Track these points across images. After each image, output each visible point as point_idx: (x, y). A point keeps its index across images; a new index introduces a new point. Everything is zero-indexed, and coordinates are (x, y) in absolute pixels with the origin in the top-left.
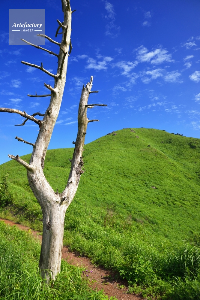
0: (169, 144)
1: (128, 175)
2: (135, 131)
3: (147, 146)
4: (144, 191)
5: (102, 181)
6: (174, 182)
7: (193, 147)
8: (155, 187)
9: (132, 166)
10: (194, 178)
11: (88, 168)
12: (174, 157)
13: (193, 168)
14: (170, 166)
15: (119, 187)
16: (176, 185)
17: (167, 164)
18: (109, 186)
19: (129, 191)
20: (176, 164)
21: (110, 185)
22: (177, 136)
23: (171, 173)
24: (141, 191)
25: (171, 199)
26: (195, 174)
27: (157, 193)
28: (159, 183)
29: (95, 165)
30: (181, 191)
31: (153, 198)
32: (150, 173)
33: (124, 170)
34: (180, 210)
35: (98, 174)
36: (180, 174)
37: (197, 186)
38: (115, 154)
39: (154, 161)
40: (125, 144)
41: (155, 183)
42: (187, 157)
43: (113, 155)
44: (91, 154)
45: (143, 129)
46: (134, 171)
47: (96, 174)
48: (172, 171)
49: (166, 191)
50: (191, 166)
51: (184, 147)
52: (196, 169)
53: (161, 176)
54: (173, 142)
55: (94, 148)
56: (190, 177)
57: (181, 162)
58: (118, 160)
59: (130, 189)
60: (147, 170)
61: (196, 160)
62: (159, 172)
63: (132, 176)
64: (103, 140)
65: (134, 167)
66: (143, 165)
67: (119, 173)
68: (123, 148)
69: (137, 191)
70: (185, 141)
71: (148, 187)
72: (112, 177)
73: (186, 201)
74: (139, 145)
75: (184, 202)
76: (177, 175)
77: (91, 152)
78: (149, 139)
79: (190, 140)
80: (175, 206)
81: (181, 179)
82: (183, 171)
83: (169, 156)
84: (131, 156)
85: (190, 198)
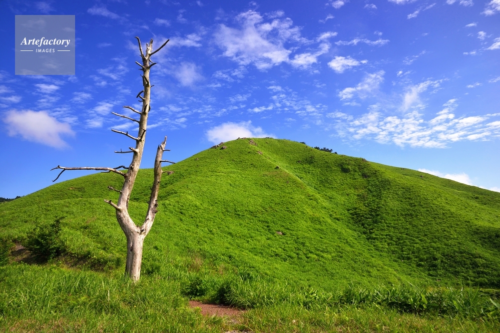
0: (309, 165)
1: (241, 214)
2: (257, 142)
3: (274, 168)
4: (264, 238)
5: (200, 222)
6: (312, 224)
7: (345, 171)
8: (282, 232)
9: (249, 199)
10: (343, 218)
11: (178, 202)
12: (316, 186)
13: (343, 203)
14: (307, 200)
15: (225, 232)
16: (315, 229)
17: (303, 197)
18: (209, 231)
19: (240, 238)
20: (318, 196)
21: (211, 229)
22: (322, 152)
23: (309, 211)
24: (259, 238)
25: (304, 251)
26: (346, 212)
27: (284, 241)
28: (289, 226)
29: (190, 197)
30: (321, 238)
31: (277, 249)
32: (276, 211)
33: (235, 205)
34: (314, 265)
35: (193, 212)
36: (323, 212)
37: (348, 230)
38: (222, 179)
39: (285, 192)
40: (240, 163)
41: (283, 226)
42: (336, 186)
43: (219, 182)
44: (184, 179)
45: (270, 139)
46: (251, 207)
47: (190, 213)
48: (311, 207)
49: (298, 238)
50: (341, 199)
51: (331, 171)
52: (348, 205)
53: (292, 216)
54: (316, 162)
55: (190, 169)
56: (338, 217)
57: (326, 194)
58: (226, 190)
59: (243, 236)
60: (273, 206)
61: (349, 191)
62: (290, 209)
63: (248, 216)
64: (204, 157)
65: (252, 202)
66: (266, 198)
67: (227, 211)
68: (235, 171)
69: (253, 239)
70: (334, 161)
71: (271, 233)
72: (215, 217)
73: (326, 252)
74: (261, 166)
75: (322, 254)
76: (317, 214)
77: (183, 176)
78: (278, 157)
79: (341, 160)
80: (309, 260)
81: (323, 220)
82: (327, 208)
83: (308, 185)
84: (247, 184)
85: (332, 248)
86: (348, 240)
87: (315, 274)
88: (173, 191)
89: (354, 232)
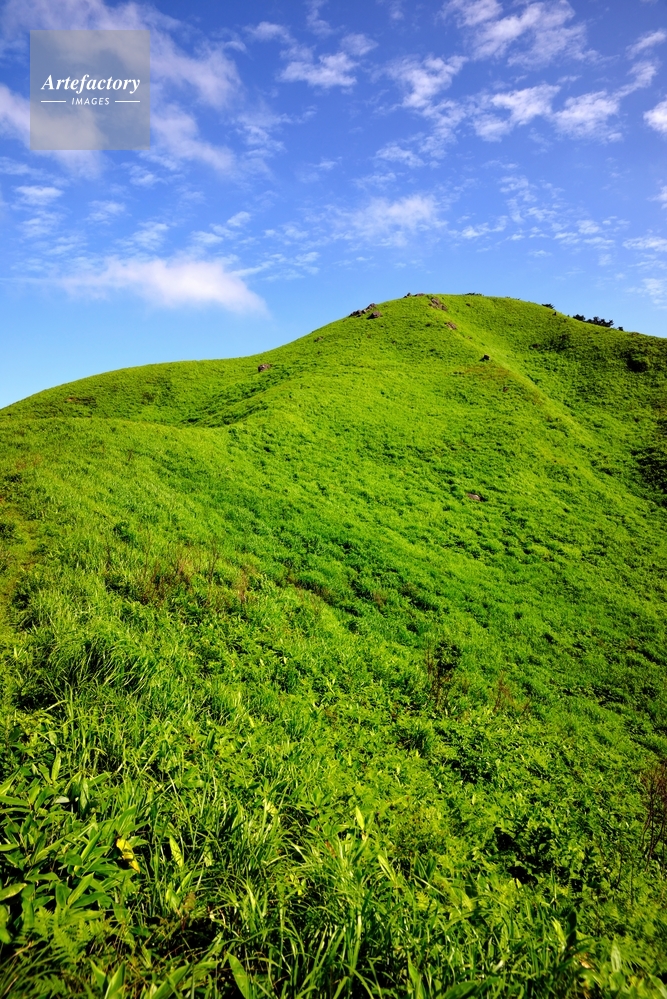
0: (556, 354)
1: (396, 454)
2: (446, 304)
3: (478, 358)
4: (438, 505)
5: (303, 469)
6: (549, 481)
7: (636, 367)
8: (480, 495)
9: (419, 423)
10: (622, 470)
11: (263, 426)
12: (569, 399)
13: (624, 438)
14: (544, 428)
15: (354, 491)
16: (555, 492)
17: (536, 421)
18: (320, 488)
19: (385, 504)
20: (568, 420)
21: (325, 485)
22: (589, 325)
23: (546, 452)
24: (426, 505)
25: (523, 537)
26: (630, 456)
27: (481, 514)
28: (496, 484)
29: (291, 418)
30: (566, 510)
31: (462, 530)
32: (474, 450)
33: (386, 436)
34: (540, 569)
35: (293, 448)
36: (577, 455)
37: (629, 496)
38: (366, 381)
39: (496, 411)
40: (407, 347)
41: (485, 482)
42: (612, 401)
43: (358, 386)
44: (290, 379)
45: (475, 297)
46: (421, 441)
47: (287, 450)
48: (550, 443)
49: (513, 510)
50: (620, 429)
51: (605, 367)
52: (634, 441)
53: (508, 461)
54: (573, 347)
55: (303, 360)
56: (609, 466)
57: (588, 417)
58: (371, 405)
59: (392, 500)
60: (467, 440)
61: (639, 412)
62: (505, 445)
63: (411, 458)
64: (334, 336)
65: (424, 429)
66: (456, 421)
67: (368, 447)
68: (395, 363)
69: (413, 507)
70: (612, 345)
71: (454, 496)
72: (338, 459)
73: (570, 542)
74: (452, 355)
75: (561, 546)
76: (563, 458)
77: (288, 374)
78: (490, 335)
79: (629, 343)
80: (529, 557)
81: (575, 472)
82: (587, 447)
83: (552, 396)
84: (419, 392)
85: (585, 535)
86: (627, 518)
87: (538, 588)
88: (260, 405)
89: (643, 501)
